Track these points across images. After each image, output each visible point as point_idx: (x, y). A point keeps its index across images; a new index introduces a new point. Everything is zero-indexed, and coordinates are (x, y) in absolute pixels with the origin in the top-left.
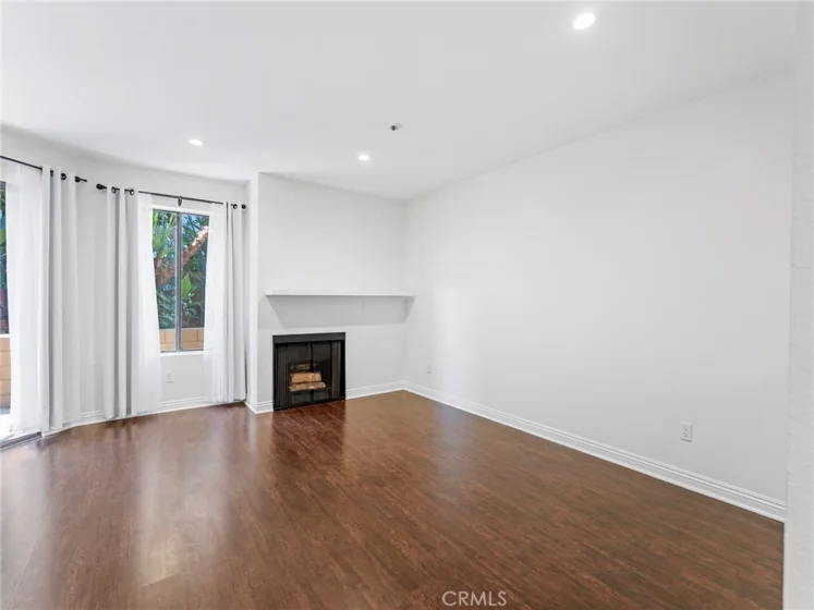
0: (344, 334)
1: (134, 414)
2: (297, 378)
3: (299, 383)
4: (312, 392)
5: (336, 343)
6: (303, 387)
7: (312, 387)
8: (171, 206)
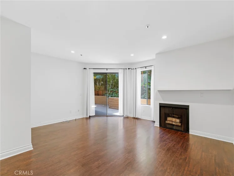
0: (188, 106)
1: (136, 117)
2: (169, 119)
3: (170, 121)
4: (174, 125)
5: (185, 109)
6: (171, 123)
7: (174, 124)
8: (144, 70)
